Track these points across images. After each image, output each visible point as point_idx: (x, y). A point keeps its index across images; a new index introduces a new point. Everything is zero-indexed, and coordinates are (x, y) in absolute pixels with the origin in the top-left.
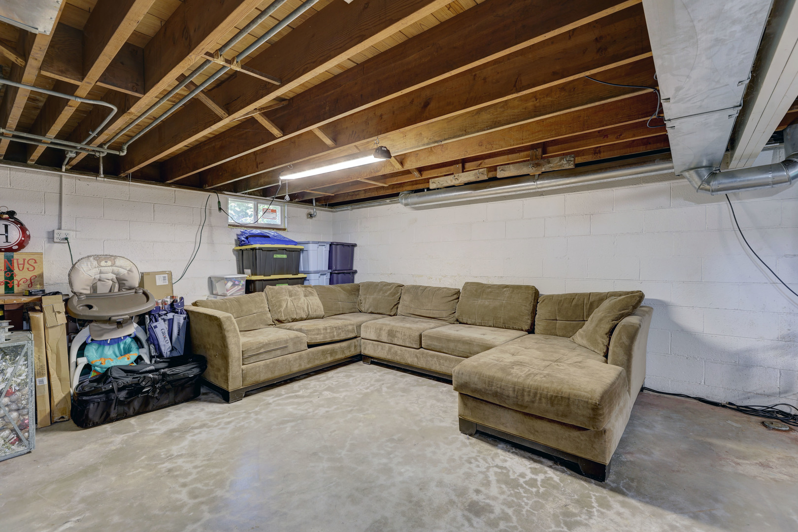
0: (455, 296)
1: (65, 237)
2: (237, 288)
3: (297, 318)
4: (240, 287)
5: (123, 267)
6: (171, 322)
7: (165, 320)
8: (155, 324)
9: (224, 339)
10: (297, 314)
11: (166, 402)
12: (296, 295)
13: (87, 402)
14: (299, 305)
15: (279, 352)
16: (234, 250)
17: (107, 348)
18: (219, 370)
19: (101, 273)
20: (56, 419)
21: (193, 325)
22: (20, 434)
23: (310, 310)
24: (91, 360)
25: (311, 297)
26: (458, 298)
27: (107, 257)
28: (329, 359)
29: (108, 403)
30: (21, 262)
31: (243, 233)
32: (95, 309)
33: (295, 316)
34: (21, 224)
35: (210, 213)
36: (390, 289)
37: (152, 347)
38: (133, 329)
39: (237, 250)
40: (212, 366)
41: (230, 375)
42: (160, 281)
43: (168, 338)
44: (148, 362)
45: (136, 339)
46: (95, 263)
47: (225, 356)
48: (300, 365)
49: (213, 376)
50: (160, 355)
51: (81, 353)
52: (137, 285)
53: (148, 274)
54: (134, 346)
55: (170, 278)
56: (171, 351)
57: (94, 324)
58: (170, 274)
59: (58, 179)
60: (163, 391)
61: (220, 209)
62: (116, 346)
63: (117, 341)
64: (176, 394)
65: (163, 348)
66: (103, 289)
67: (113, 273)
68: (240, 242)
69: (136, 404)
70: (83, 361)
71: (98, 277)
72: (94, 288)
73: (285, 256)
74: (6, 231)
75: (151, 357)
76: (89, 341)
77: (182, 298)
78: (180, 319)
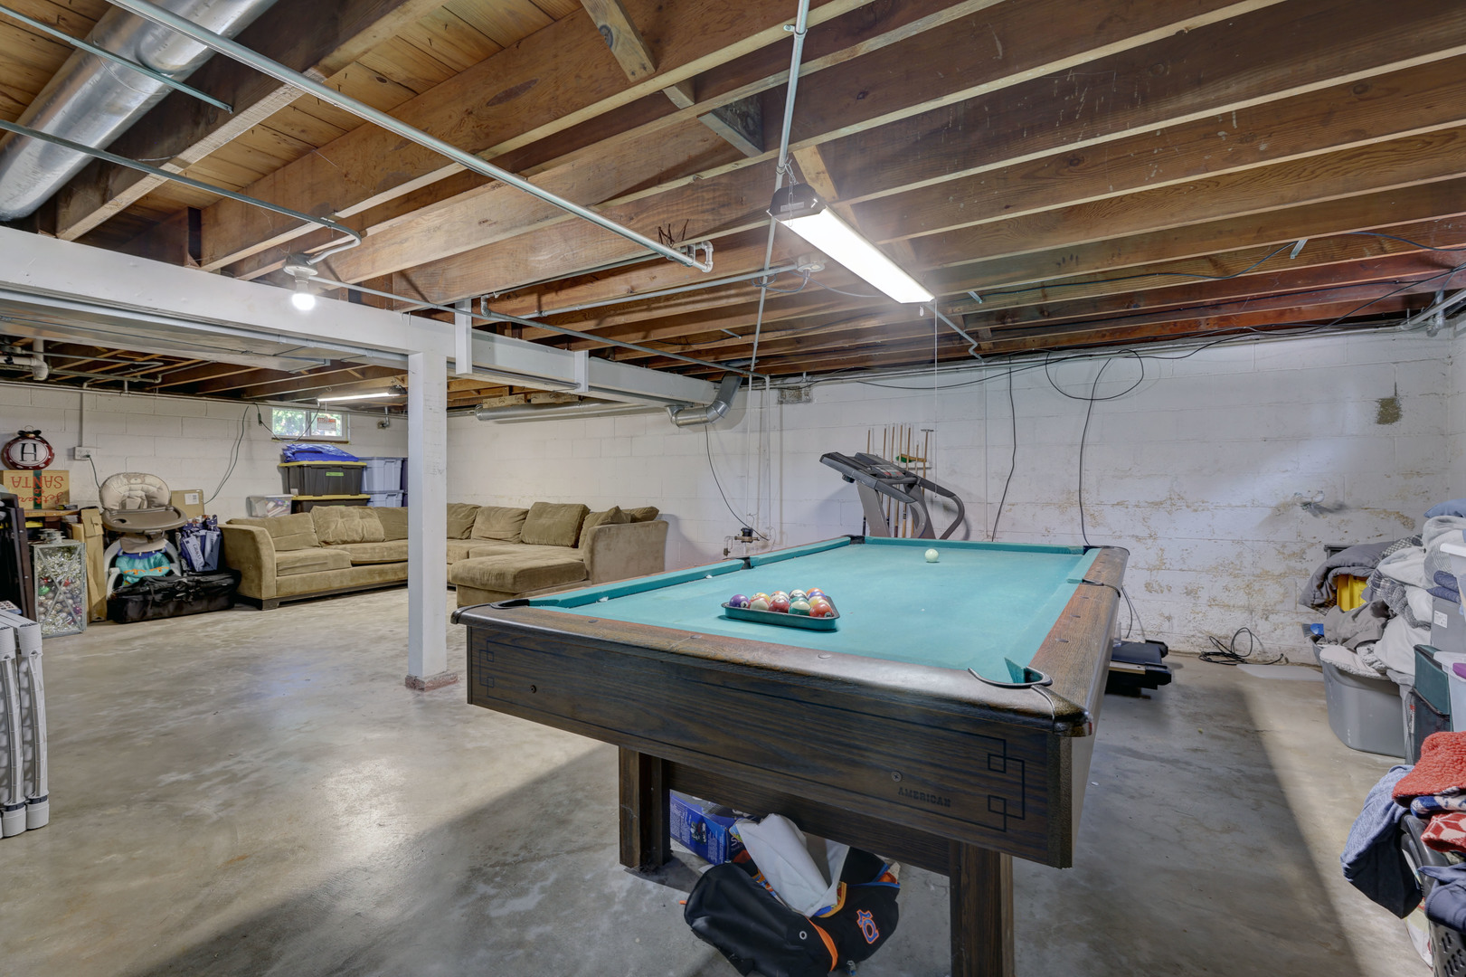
0: (522, 517)
1: (86, 454)
2: (280, 509)
3: (349, 540)
4: (284, 508)
5: (152, 484)
6: (203, 539)
7: (197, 537)
8: (187, 539)
9: (257, 551)
10: (348, 535)
11: (199, 608)
12: (349, 516)
13: (127, 601)
14: (352, 527)
15: (317, 568)
16: (279, 467)
17: (137, 561)
18: (253, 581)
19: (130, 490)
20: (94, 619)
21: (227, 542)
22: (75, 617)
23: (365, 532)
24: (123, 570)
25: (368, 520)
26: (525, 519)
27: (136, 475)
28: (378, 579)
29: (145, 603)
30: (49, 479)
31: (289, 448)
32: (128, 522)
33: (346, 538)
34: (47, 443)
35: (249, 426)
36: (463, 511)
37: (184, 562)
38: (164, 544)
39: (283, 467)
40: (246, 579)
41: (264, 584)
42: (189, 500)
43: (200, 553)
44: (180, 575)
45: (166, 555)
46: (125, 480)
47: (259, 567)
48: (342, 582)
49: (247, 590)
50: (193, 569)
51: (113, 564)
52: (167, 503)
53: (177, 492)
54: (165, 560)
55: (201, 498)
56: (204, 567)
57: (124, 538)
58: (201, 493)
59: (79, 395)
60: (197, 598)
61: (260, 422)
62: (146, 560)
63: (147, 555)
64: (210, 601)
65: (195, 563)
66: (132, 506)
67: (142, 490)
68: (285, 459)
69: (171, 607)
70: (115, 572)
71: (127, 494)
72: (123, 505)
73: (341, 474)
74: (35, 451)
75: (183, 572)
76: (121, 554)
77: (215, 516)
78: (213, 536)
